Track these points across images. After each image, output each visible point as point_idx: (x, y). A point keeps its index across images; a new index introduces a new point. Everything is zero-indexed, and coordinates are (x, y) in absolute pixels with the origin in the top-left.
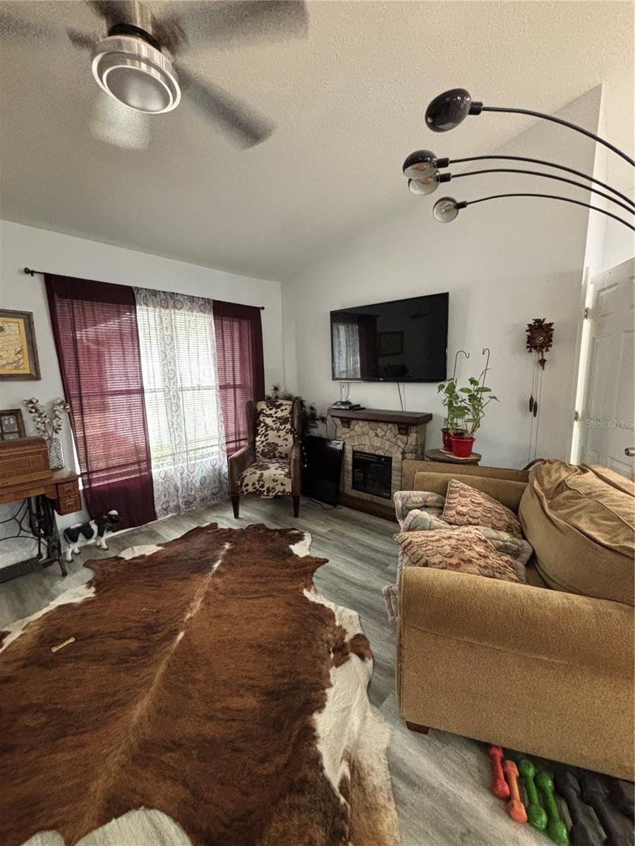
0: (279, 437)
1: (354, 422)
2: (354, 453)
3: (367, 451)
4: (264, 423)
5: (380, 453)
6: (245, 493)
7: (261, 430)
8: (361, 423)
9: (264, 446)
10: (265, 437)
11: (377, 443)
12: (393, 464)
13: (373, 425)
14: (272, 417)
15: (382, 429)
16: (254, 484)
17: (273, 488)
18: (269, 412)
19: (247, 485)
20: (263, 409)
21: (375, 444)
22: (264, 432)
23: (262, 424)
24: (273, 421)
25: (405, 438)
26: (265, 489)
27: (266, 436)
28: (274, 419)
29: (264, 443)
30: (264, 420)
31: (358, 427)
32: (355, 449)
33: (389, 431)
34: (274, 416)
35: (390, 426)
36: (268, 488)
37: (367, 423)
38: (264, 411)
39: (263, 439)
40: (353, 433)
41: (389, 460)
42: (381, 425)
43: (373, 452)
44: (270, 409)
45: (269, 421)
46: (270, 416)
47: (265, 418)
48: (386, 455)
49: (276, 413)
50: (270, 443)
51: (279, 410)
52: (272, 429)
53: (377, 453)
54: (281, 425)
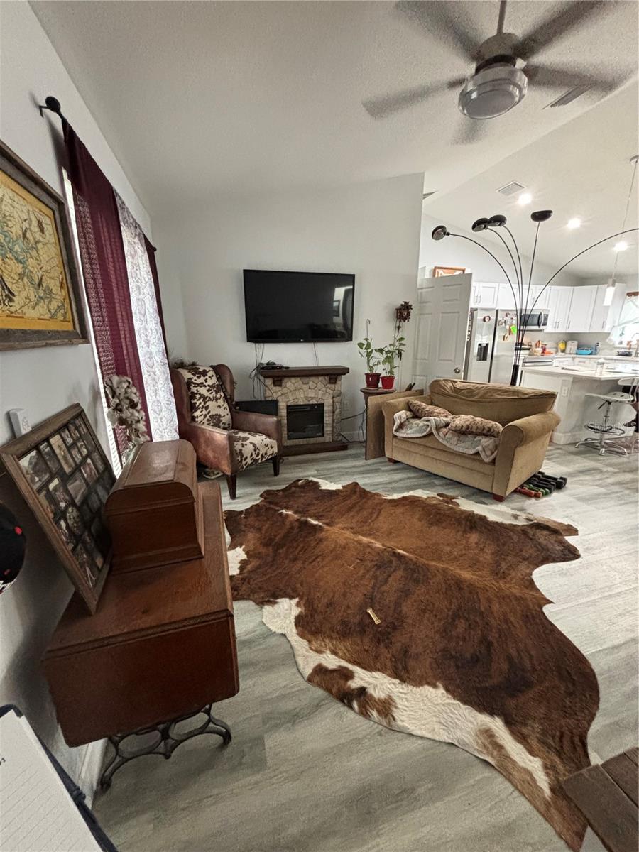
0: (219, 406)
1: (285, 380)
2: (288, 407)
3: (302, 403)
4: (200, 394)
5: (314, 402)
7: (198, 403)
8: (293, 380)
9: (208, 420)
10: (206, 410)
11: (311, 394)
12: (325, 408)
13: (306, 380)
14: (205, 386)
15: (313, 382)
16: (252, 455)
17: (266, 454)
18: (199, 381)
19: (246, 458)
20: (191, 379)
22: (203, 404)
23: (198, 396)
24: (208, 390)
25: (333, 386)
26: (260, 457)
27: (207, 408)
28: (208, 388)
29: (208, 417)
30: (197, 390)
31: (290, 384)
32: (289, 404)
33: (319, 383)
34: (206, 384)
35: (321, 378)
36: (262, 455)
37: (299, 379)
38: (193, 380)
39: (205, 412)
40: (285, 390)
41: (321, 406)
42: (313, 379)
43: (307, 403)
44: (199, 377)
45: (203, 391)
46: (201, 385)
47: (198, 388)
48: (319, 402)
49: (206, 381)
50: (213, 416)
51: (207, 377)
52: (210, 399)
53: (311, 402)
54: (217, 393)
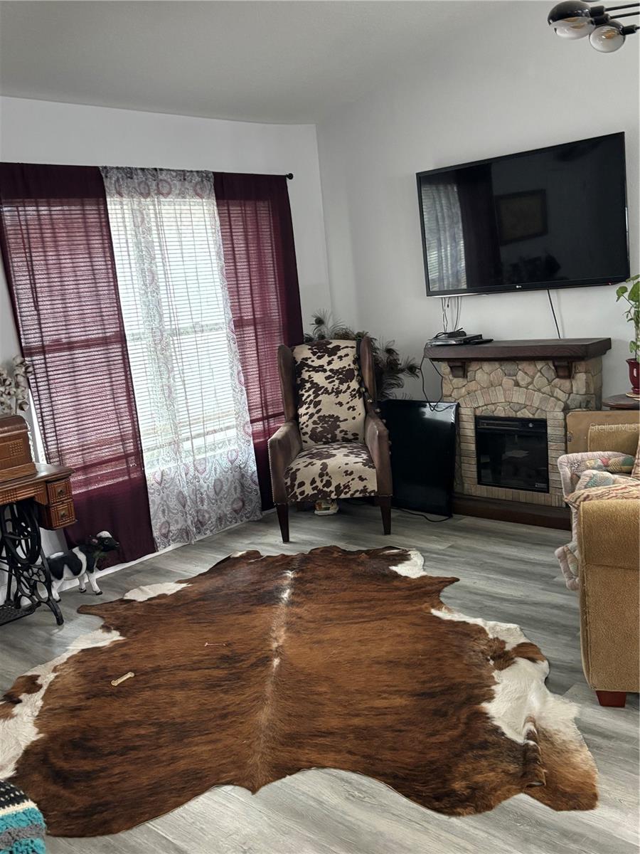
0: (340, 404)
1: (473, 367)
2: (478, 420)
3: (502, 415)
4: (312, 382)
5: (526, 414)
6: (300, 497)
7: (306, 394)
8: (487, 367)
9: (314, 423)
10: (315, 407)
11: (518, 397)
12: (549, 431)
13: (509, 367)
14: (325, 371)
15: (524, 372)
16: (313, 482)
17: (347, 486)
18: (317, 363)
19: (302, 484)
20: (306, 359)
21: (515, 400)
22: (312, 398)
23: (308, 385)
24: (327, 378)
25: (566, 383)
26: (332, 488)
27: (317, 404)
28: (328, 373)
29: (315, 418)
30: (309, 376)
31: (482, 374)
32: (478, 413)
33: (540, 374)
34: (327, 367)
35: (540, 365)
36: (338, 487)
37: (497, 365)
38: (309, 362)
39: (312, 410)
40: (473, 386)
41: (542, 424)
42: (524, 366)
43: (512, 414)
44: (319, 358)
45: (319, 378)
46: (320, 369)
47: (312, 374)
48: (536, 416)
49: (329, 363)
50: (324, 417)
51: (335, 357)
52: (326, 391)
53: (519, 415)
54: (341, 383)
